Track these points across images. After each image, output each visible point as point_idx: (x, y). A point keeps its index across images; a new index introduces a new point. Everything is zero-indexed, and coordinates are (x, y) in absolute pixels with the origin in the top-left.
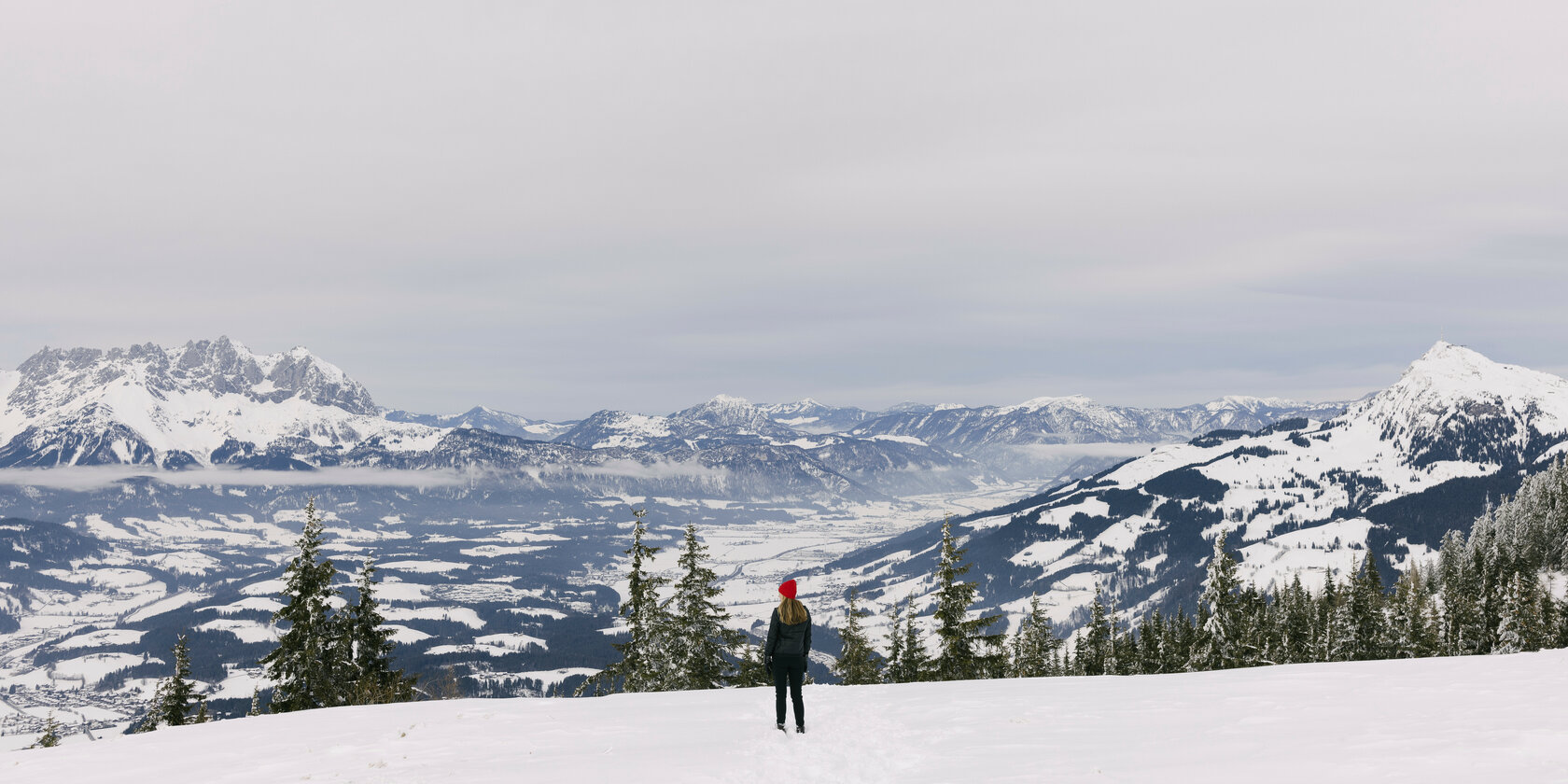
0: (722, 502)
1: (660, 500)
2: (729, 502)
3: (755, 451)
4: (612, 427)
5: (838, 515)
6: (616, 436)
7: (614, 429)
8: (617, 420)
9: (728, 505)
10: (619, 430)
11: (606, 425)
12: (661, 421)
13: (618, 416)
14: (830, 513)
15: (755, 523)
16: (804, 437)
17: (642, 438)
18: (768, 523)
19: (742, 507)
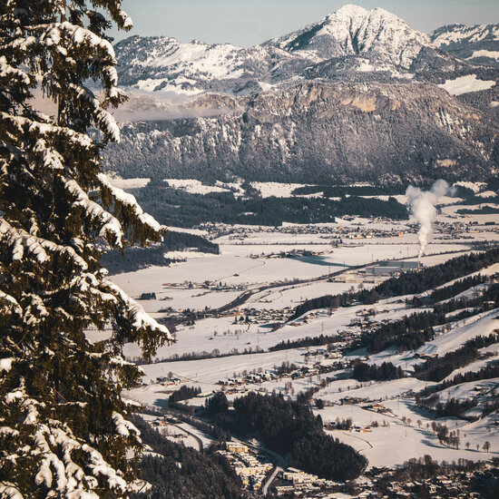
0: (287, 186)
1: (175, 183)
2: (299, 186)
3: (353, 93)
4: (144, 64)
5: (491, 205)
6: (149, 80)
7: (149, 69)
8: (155, 52)
9: (297, 191)
10: (159, 69)
11: (135, 62)
12: (227, 52)
13: (158, 46)
14: (481, 200)
15: (333, 221)
16: (471, 72)
17: (193, 82)
18: (357, 220)
19: (319, 195)
